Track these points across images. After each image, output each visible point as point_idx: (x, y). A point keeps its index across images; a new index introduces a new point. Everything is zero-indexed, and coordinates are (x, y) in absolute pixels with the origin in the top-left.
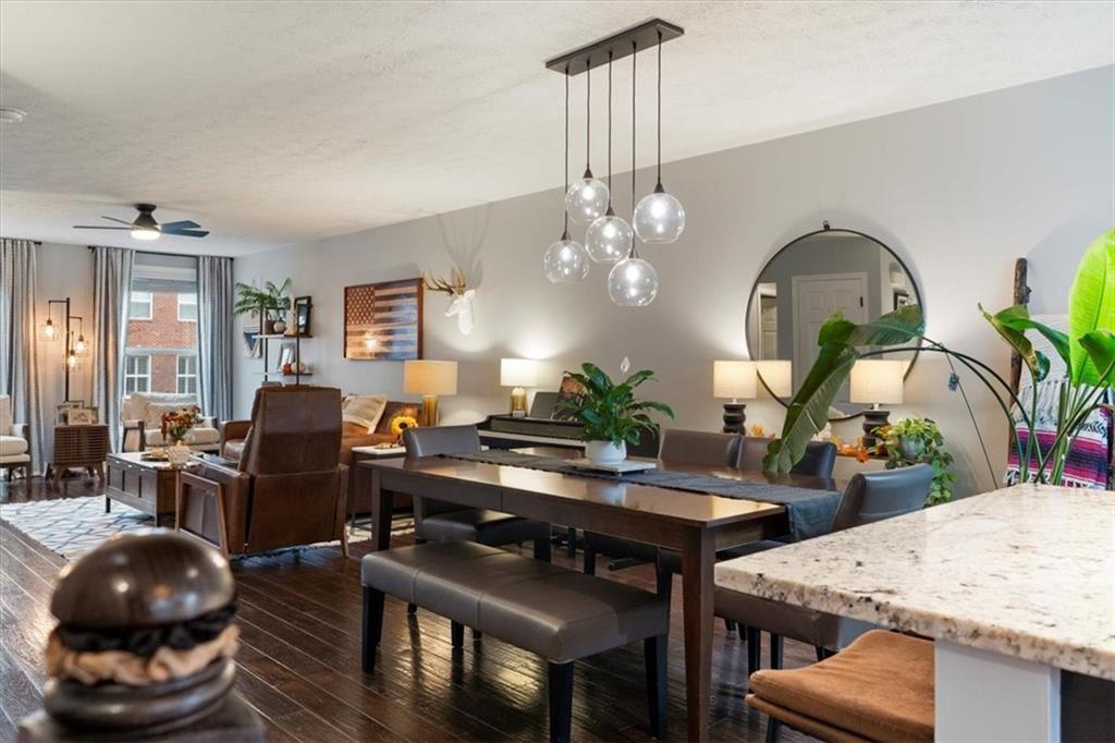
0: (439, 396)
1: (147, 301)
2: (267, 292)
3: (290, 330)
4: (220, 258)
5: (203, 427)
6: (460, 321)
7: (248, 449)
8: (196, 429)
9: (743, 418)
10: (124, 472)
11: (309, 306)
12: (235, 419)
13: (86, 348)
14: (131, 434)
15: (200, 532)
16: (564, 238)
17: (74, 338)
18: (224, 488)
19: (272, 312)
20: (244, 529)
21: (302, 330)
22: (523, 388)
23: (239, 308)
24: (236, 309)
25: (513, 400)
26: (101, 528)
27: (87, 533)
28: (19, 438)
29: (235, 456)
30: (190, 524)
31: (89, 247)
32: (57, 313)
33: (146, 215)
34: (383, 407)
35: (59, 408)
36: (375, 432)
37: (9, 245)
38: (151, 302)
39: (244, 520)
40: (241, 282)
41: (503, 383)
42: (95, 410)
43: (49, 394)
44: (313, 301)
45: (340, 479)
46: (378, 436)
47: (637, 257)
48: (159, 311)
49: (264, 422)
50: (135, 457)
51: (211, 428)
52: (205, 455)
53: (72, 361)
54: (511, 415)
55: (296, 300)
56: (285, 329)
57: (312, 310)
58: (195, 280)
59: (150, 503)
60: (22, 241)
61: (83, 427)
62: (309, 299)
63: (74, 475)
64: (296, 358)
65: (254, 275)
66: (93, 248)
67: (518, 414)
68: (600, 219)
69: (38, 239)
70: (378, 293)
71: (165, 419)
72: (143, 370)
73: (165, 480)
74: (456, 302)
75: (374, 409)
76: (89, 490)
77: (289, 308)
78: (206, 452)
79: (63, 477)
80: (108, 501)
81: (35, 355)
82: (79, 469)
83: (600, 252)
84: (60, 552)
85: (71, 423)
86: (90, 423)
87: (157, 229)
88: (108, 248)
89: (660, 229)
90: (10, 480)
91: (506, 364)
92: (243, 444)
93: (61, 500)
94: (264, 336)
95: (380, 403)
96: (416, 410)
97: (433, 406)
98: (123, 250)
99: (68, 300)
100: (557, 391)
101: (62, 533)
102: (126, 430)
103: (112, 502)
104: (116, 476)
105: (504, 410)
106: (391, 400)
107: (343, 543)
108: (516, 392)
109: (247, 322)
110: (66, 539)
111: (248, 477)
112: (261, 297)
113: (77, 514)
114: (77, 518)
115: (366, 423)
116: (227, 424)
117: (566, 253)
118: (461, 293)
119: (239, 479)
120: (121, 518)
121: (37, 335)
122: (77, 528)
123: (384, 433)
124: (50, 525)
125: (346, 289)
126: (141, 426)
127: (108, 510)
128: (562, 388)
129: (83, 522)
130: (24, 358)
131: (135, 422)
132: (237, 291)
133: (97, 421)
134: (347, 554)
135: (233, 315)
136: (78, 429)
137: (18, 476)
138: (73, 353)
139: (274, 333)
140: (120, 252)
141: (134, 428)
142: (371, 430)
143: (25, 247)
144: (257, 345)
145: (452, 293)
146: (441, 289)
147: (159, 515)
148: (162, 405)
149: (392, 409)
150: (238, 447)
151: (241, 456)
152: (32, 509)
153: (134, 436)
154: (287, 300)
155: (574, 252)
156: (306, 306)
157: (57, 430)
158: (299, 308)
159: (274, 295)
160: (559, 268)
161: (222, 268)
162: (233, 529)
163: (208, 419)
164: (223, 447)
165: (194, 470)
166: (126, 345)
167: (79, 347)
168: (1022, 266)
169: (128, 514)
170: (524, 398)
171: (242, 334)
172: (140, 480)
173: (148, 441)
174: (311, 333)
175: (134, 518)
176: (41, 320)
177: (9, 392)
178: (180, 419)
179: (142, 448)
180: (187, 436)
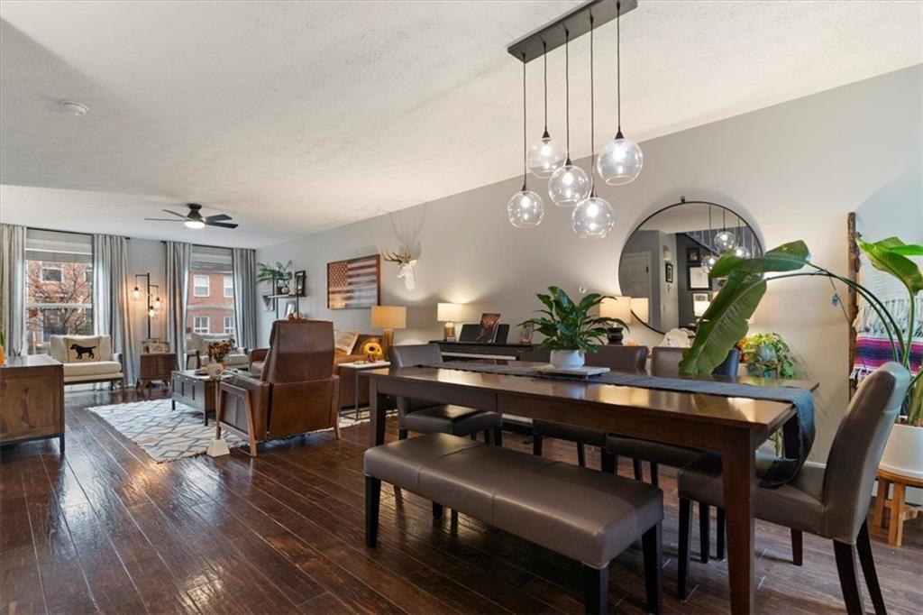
0: (395, 329)
1: (205, 286)
2: (277, 269)
3: (293, 292)
4: (247, 250)
5: (238, 353)
6: (406, 281)
7: (267, 366)
8: (232, 355)
9: (621, 337)
10: (183, 383)
11: (304, 277)
12: (259, 348)
13: (161, 306)
14: (191, 359)
15: (234, 424)
16: (524, 189)
17: (153, 299)
18: (251, 394)
19: (280, 281)
20: (266, 423)
21: (300, 292)
22: (454, 323)
23: (260, 278)
24: (257, 280)
25: (446, 330)
26: (167, 421)
27: (157, 426)
28: (116, 362)
29: (259, 371)
30: (227, 418)
31: (162, 242)
32: (141, 284)
33: (195, 211)
34: (356, 338)
35: (143, 343)
36: (352, 354)
37: (108, 239)
38: (208, 286)
39: (266, 416)
40: (262, 262)
41: (439, 320)
42: (167, 344)
43: (138, 334)
44: (306, 274)
45: (333, 386)
46: (355, 356)
47: (597, 196)
48: (213, 291)
49: (278, 346)
50: (191, 373)
51: (243, 354)
52: (240, 372)
53: (152, 313)
54: (446, 340)
55: (296, 273)
56: (289, 291)
57: (306, 280)
58: (231, 263)
59: (200, 403)
60: (117, 237)
61: (159, 355)
62: (304, 272)
63: (154, 386)
64: (297, 310)
65: (269, 260)
66: (165, 242)
67: (450, 339)
68: (558, 170)
69: (128, 236)
70: (349, 266)
71: (210, 347)
72: (205, 325)
73: (210, 387)
74: (404, 268)
75: (350, 339)
76: (165, 394)
77: (291, 278)
78: (240, 369)
79: (147, 387)
80: (174, 402)
81: (128, 309)
82: (159, 382)
83: (560, 197)
84: (135, 440)
85: (152, 352)
86: (164, 352)
87: (202, 221)
88: (174, 243)
89: (620, 170)
90: (112, 389)
91: (441, 306)
92: (264, 364)
93: (143, 402)
94: (276, 296)
95: (354, 335)
96: (378, 339)
97: (390, 336)
98: (184, 244)
99: (148, 275)
100: (479, 323)
101: (140, 425)
102: (188, 357)
103: (176, 403)
104: (178, 385)
105: (441, 338)
106: (362, 333)
107: (336, 428)
108: (448, 325)
109: (265, 288)
110: (141, 430)
111: (268, 385)
112: (273, 272)
113: (151, 412)
114: (152, 414)
115: (345, 348)
116: (253, 352)
117: (526, 202)
118: (407, 262)
119: (262, 387)
120: (182, 413)
121: (129, 297)
122: (151, 421)
123: (358, 354)
124: (132, 420)
125: (328, 265)
126: (198, 354)
127: (174, 408)
128: (482, 322)
129: (155, 417)
130: (120, 312)
131: (194, 351)
132: (258, 268)
133: (169, 351)
134: (339, 436)
135: (255, 283)
136: (156, 356)
137: (118, 386)
138: (152, 308)
139: (282, 294)
140: (182, 245)
141: (193, 355)
142: (349, 353)
143: (119, 241)
144: (271, 303)
145: (400, 262)
146: (393, 260)
147: (206, 412)
148: (211, 340)
149: (362, 340)
150: (261, 366)
151: (262, 371)
152: (121, 408)
153: (194, 360)
154: (290, 274)
155: (533, 200)
156: (302, 278)
157: (142, 357)
158: (298, 278)
159: (281, 271)
160: (519, 215)
161: (248, 256)
162: (258, 423)
163: (241, 349)
164: (251, 366)
165: (229, 381)
166: (187, 304)
167: (157, 305)
168: (852, 217)
169: (187, 411)
170: (453, 329)
171: (261, 296)
172: (194, 387)
173: (202, 363)
174: (306, 293)
175: (191, 413)
176: (131, 287)
177: (111, 333)
178: (221, 347)
179: (198, 367)
180: (225, 358)
